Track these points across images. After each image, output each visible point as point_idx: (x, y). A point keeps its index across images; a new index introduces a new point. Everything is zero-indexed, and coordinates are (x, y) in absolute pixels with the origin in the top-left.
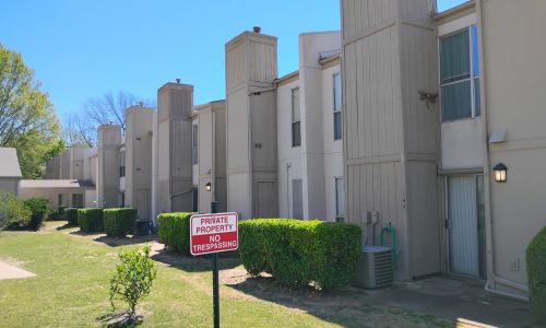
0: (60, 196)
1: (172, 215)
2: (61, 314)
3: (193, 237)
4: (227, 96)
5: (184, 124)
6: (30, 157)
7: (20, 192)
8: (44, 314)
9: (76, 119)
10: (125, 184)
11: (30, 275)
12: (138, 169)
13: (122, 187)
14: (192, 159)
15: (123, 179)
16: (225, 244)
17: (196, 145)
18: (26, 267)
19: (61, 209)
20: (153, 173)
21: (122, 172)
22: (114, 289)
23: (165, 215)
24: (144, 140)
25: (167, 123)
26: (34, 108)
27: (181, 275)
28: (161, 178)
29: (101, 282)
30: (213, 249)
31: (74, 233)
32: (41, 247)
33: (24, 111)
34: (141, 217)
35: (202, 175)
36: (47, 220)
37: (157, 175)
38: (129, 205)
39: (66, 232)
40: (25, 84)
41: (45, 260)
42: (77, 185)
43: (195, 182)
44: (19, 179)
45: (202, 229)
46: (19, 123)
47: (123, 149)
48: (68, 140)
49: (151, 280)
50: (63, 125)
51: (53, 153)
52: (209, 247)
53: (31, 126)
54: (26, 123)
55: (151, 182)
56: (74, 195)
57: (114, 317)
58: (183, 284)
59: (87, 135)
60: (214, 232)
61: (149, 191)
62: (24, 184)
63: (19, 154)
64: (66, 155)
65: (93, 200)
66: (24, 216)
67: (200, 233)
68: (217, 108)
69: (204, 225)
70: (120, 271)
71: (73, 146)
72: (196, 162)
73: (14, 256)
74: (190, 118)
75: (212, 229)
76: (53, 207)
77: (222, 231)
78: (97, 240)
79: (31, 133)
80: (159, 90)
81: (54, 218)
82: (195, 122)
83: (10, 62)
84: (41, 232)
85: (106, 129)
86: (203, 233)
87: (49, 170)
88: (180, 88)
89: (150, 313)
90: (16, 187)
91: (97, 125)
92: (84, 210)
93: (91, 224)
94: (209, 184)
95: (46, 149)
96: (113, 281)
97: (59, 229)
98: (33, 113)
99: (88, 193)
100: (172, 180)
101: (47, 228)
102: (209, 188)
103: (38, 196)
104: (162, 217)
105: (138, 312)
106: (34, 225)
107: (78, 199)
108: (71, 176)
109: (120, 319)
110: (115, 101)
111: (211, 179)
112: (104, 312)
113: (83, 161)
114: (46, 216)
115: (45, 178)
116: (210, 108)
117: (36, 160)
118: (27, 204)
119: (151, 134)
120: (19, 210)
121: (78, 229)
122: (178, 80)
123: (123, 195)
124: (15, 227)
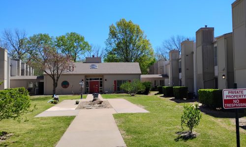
0: (155, 81)
1: (206, 90)
2: (161, 129)
3: (224, 100)
4: (233, 30)
5: (209, 47)
6: (143, 66)
7: (141, 79)
8: (155, 128)
9: (160, 49)
10: (181, 76)
11: (148, 112)
12: (188, 69)
13: (180, 77)
14: (214, 63)
15: (180, 74)
16: (242, 105)
17: (216, 56)
18: (145, 109)
19: (156, 87)
20: (195, 71)
21: (180, 71)
22: (183, 121)
23: (202, 90)
24: (189, 56)
25: (201, 47)
26: (144, 46)
27: (212, 119)
28: (198, 73)
29: (176, 117)
30: (235, 107)
31: (162, 96)
32: (150, 101)
33: (141, 48)
34: (189, 90)
35: (220, 71)
36: (151, 91)
37: (197, 71)
38: (184, 85)
39: (159, 96)
40: (141, 37)
41: (152, 106)
42: (161, 77)
43: (216, 74)
44: (140, 74)
45: (229, 96)
46: (139, 52)
47: (180, 61)
48: (157, 58)
49: (199, 119)
50: (155, 52)
51: (152, 64)
52: (233, 105)
53: (143, 54)
54: (142, 52)
55: (193, 75)
56: (160, 81)
57: (183, 133)
58: (214, 123)
59: (164, 56)
60: (236, 98)
61: (193, 79)
62: (142, 76)
63: (140, 65)
64: (157, 64)
65: (168, 83)
66: (143, 89)
67: (228, 98)
68: (227, 37)
69: (230, 94)
70: (185, 113)
71: (159, 60)
72: (216, 65)
73: (141, 104)
74: (213, 44)
75: (234, 96)
76: (153, 85)
77: (240, 98)
78: (171, 100)
79: (143, 56)
80: (196, 32)
81: (153, 90)
82: (215, 45)
83: (135, 29)
84: (149, 95)
85: (173, 52)
86: (230, 98)
87: (150, 71)
88: (207, 30)
89: (199, 134)
90: (140, 78)
91: (168, 51)
92: (165, 87)
93: (168, 93)
94: (224, 75)
95: (149, 62)
96: (182, 117)
97: (155, 94)
98: (144, 48)
99: (166, 80)
100: (204, 73)
101: (151, 94)
102: (224, 77)
103: (147, 81)
104: (200, 91)
105: (194, 132)
106: (146, 92)
107: (162, 82)
108: (159, 73)
109: (186, 134)
110: (176, 40)
111: (225, 73)
112: (178, 130)
113: (163, 67)
114: (151, 89)
115: (149, 74)
116: (223, 38)
117: (146, 67)
118: (144, 84)
119: (193, 53)
120: (141, 86)
121: (163, 95)
122: (206, 26)
123: (181, 81)
124: (140, 93)
